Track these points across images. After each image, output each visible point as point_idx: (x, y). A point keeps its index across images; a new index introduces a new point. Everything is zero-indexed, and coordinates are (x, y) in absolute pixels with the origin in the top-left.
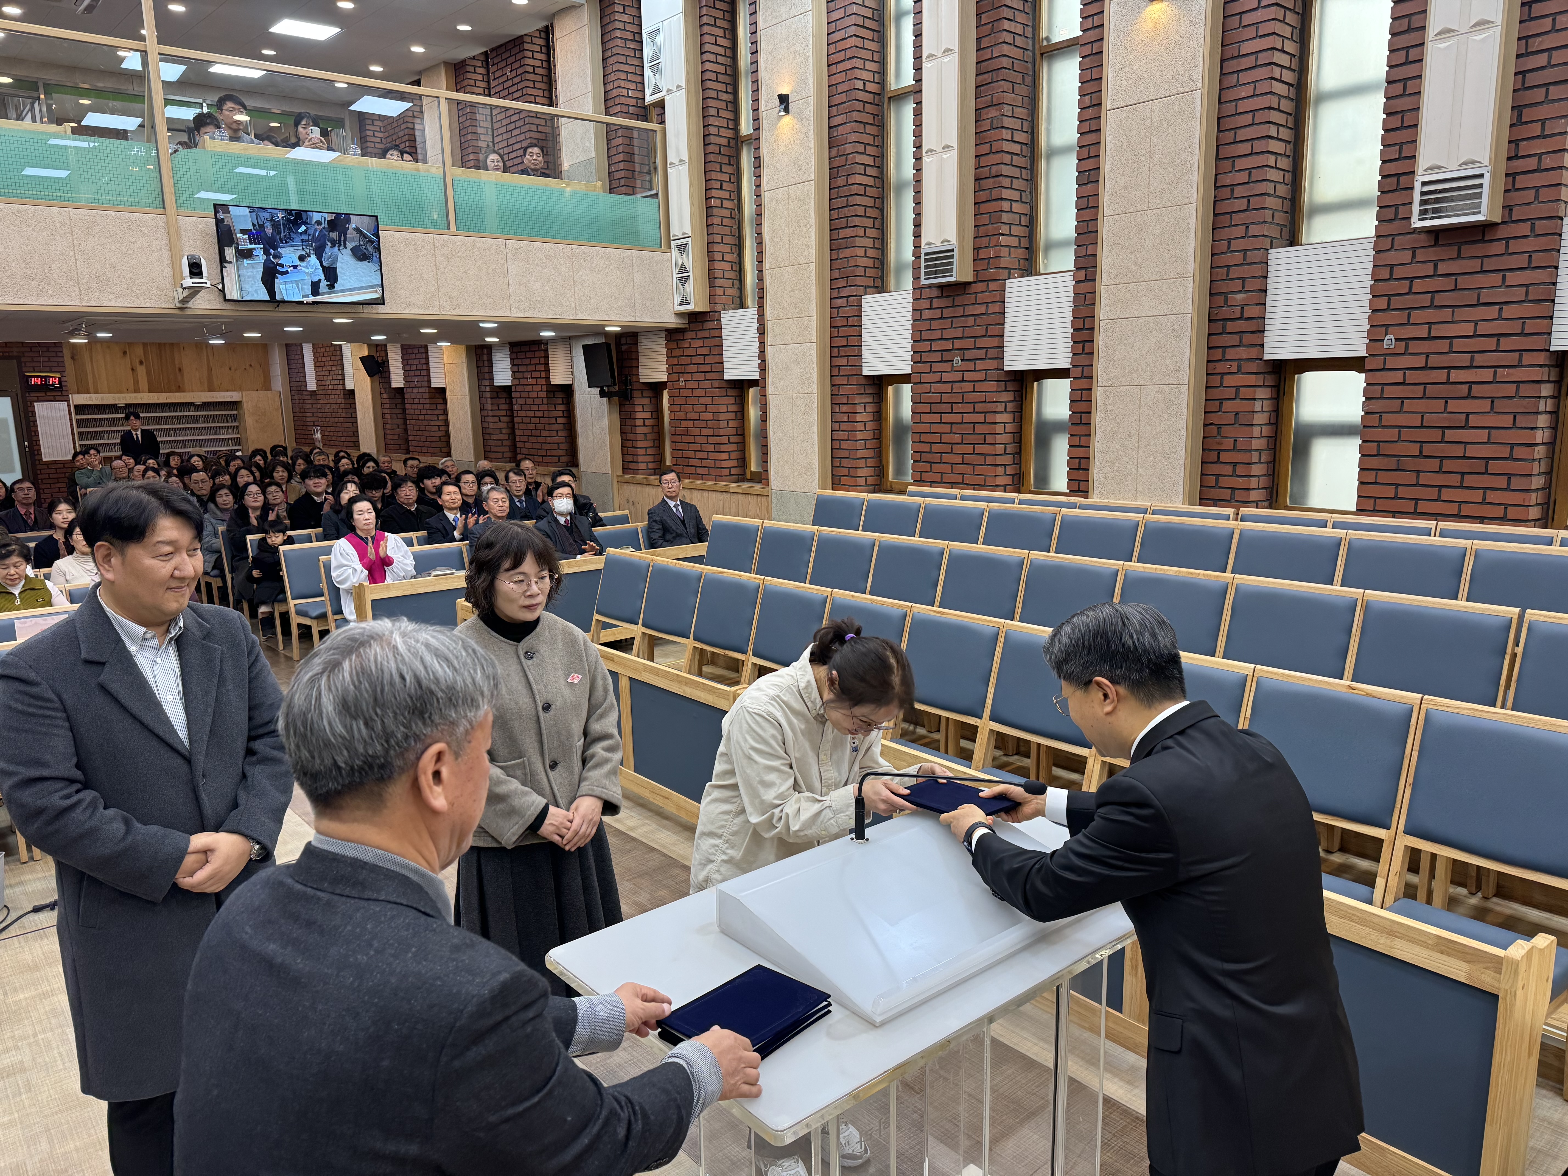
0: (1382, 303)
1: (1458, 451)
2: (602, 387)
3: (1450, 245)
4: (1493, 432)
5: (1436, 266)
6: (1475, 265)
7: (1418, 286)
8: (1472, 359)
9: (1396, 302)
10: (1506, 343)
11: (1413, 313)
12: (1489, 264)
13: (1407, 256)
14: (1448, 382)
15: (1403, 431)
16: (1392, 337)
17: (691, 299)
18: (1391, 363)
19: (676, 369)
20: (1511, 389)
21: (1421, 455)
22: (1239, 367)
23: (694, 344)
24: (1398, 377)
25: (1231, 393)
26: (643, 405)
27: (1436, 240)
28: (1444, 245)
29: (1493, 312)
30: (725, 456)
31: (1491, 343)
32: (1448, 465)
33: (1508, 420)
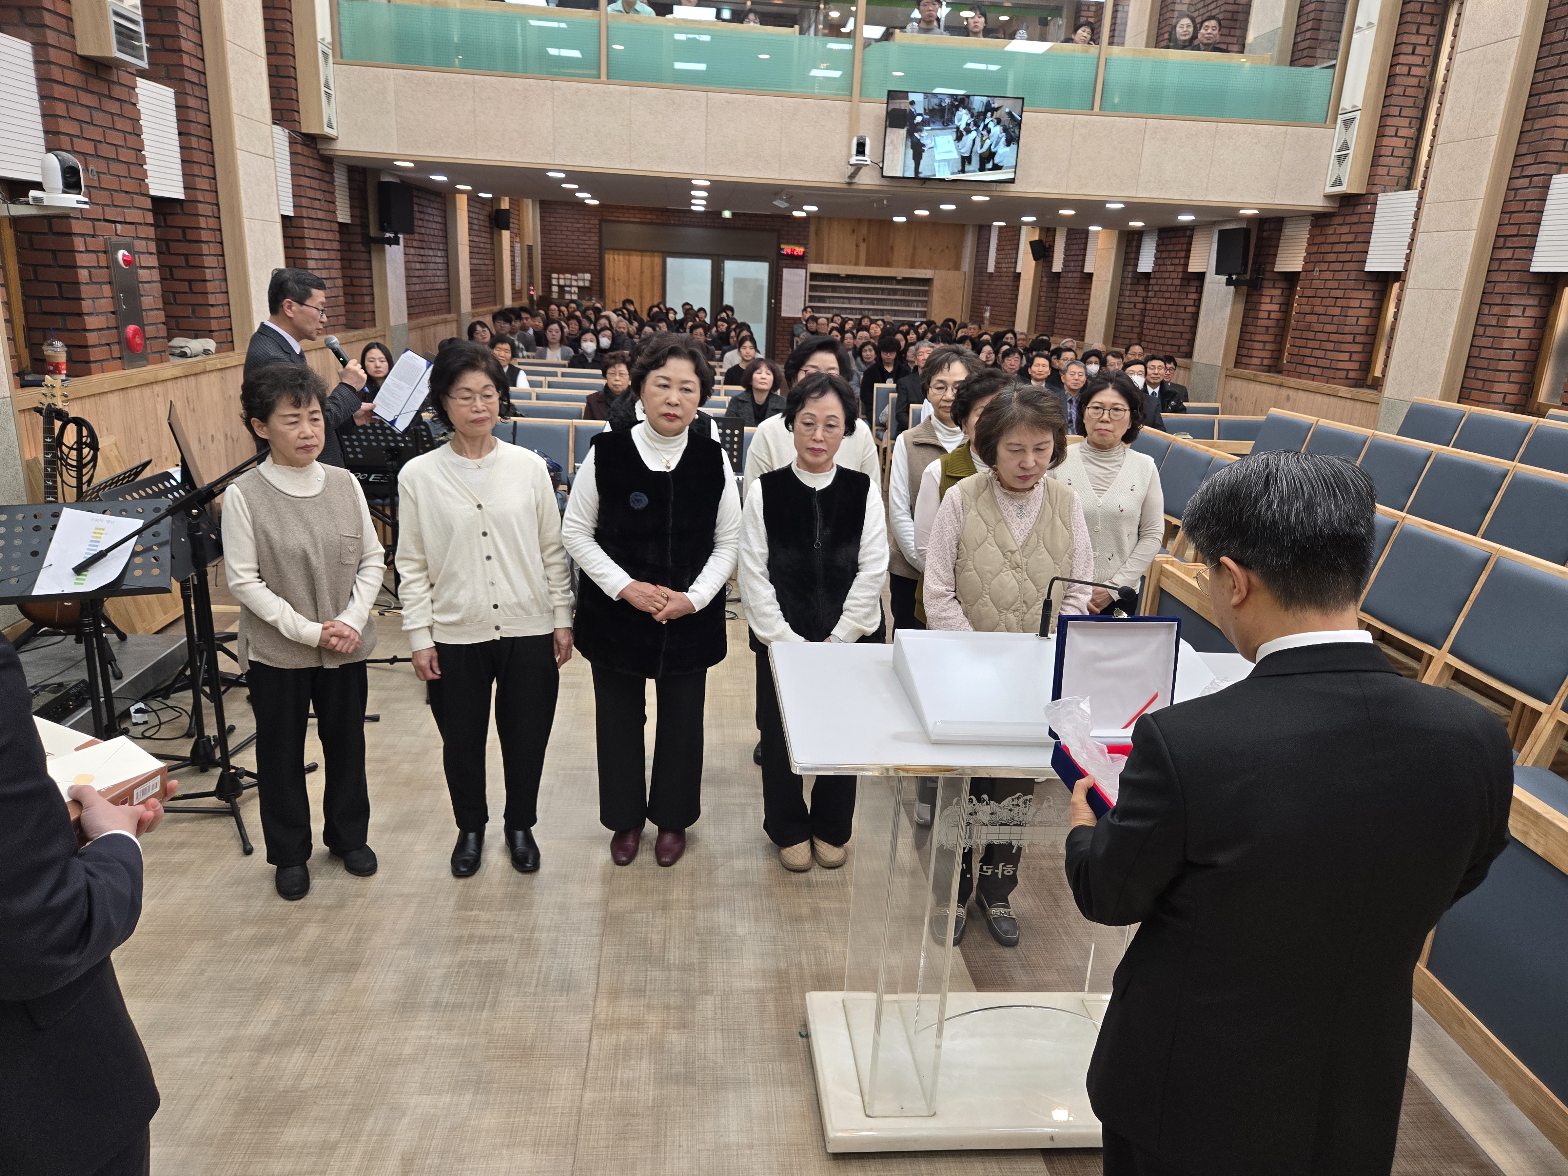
2: (1230, 275)
17: (1345, 181)
19: (1313, 258)
23: (1341, 231)
26: (1272, 297)
30: (1345, 356)
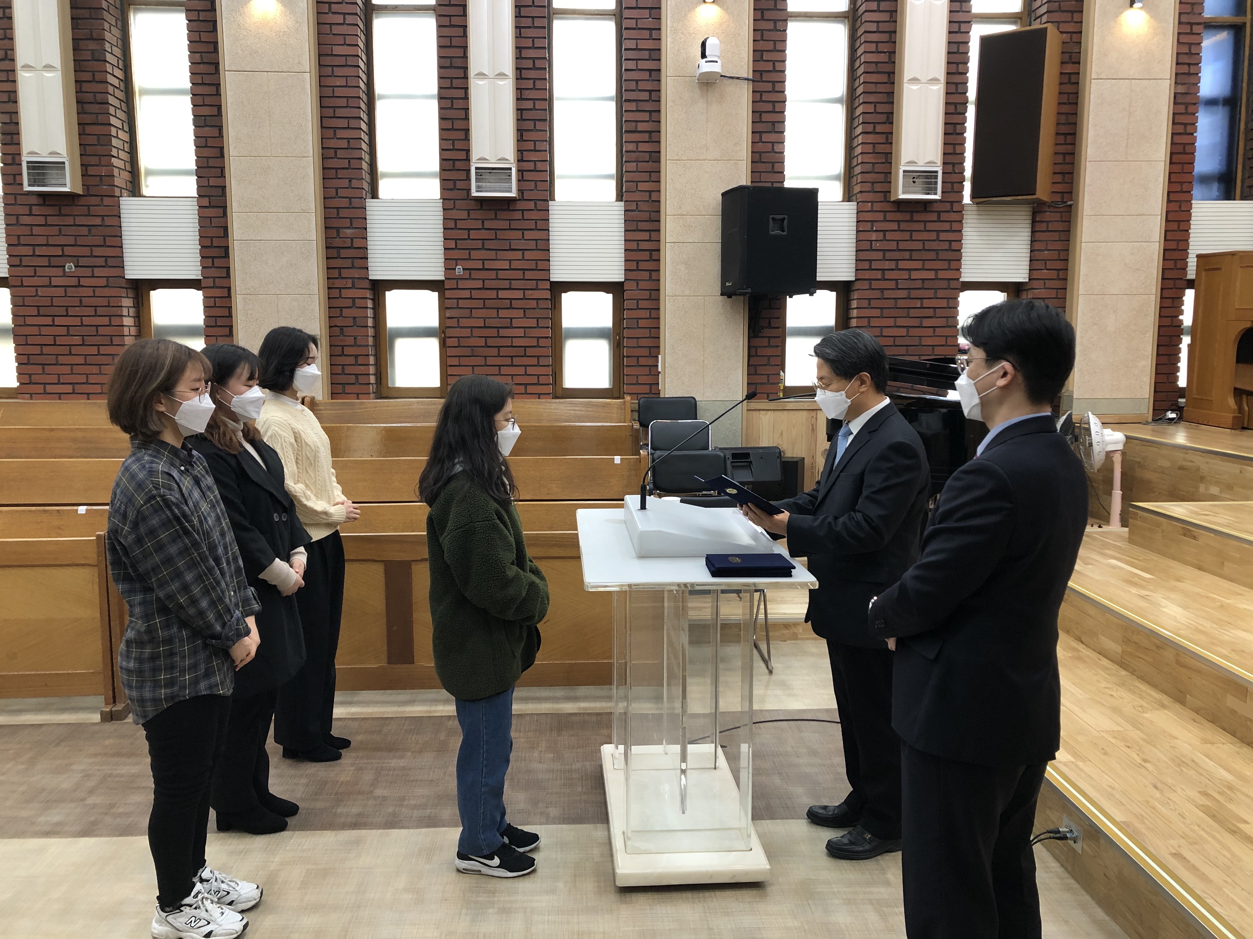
0: (452, 244)
1: (508, 342)
3: (490, 210)
4: (527, 330)
5: (483, 222)
6: (505, 224)
7: (473, 235)
8: (510, 283)
9: (461, 244)
10: (528, 275)
11: (472, 252)
12: (514, 225)
13: (464, 215)
14: (498, 298)
15: (474, 330)
16: (460, 267)
18: (461, 284)
20: (533, 304)
21: (486, 346)
22: (353, 283)
24: (467, 294)
25: (349, 303)
27: (481, 206)
28: (485, 210)
29: (519, 255)
31: (519, 275)
32: (503, 351)
33: (533, 323)
